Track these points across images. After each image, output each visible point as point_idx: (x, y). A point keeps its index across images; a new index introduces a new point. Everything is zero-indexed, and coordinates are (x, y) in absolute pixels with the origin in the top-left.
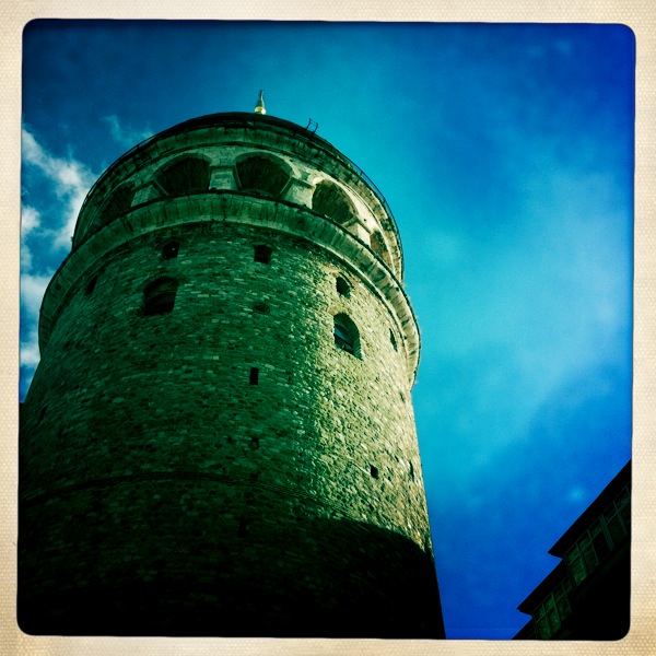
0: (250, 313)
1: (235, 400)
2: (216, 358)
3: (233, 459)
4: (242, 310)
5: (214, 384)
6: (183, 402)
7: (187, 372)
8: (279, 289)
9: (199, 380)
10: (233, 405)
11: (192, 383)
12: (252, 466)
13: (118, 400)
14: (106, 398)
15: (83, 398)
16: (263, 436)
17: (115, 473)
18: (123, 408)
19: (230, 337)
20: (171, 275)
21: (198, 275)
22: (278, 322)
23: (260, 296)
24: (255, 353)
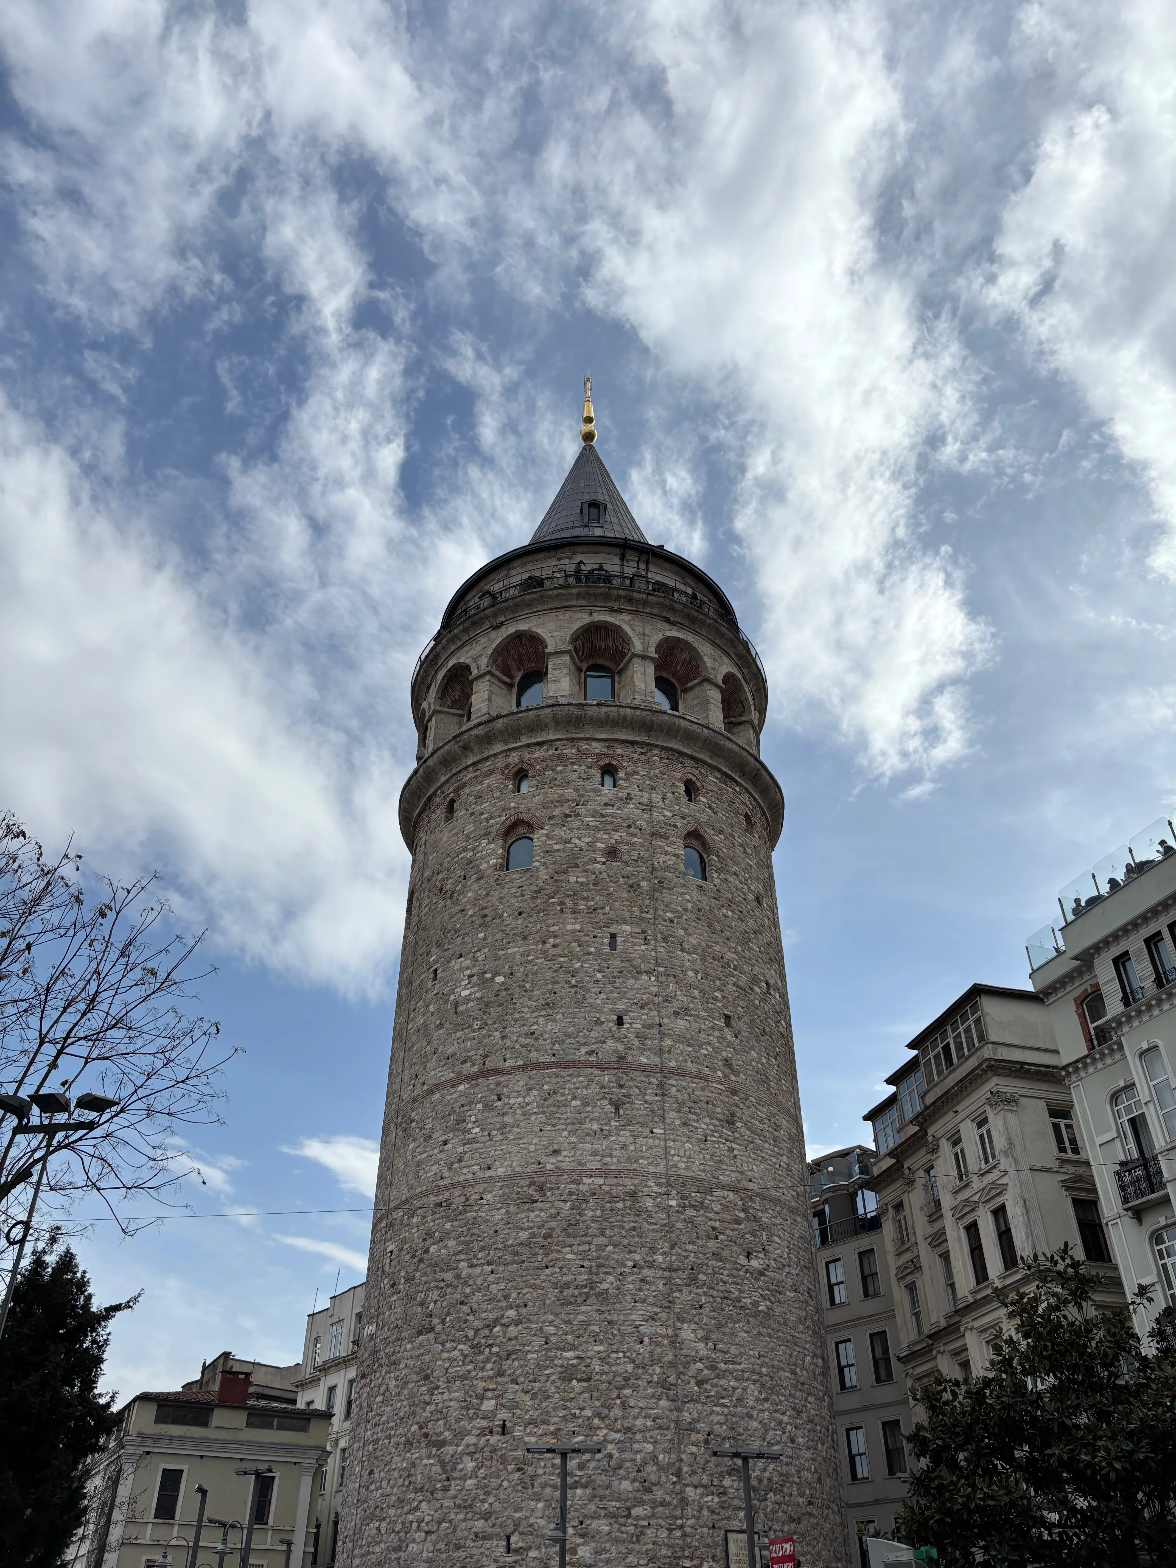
0: (604, 863)
1: (599, 976)
2: (577, 927)
3: (604, 1042)
4: (595, 861)
5: (579, 960)
6: (554, 983)
7: (554, 946)
8: (629, 822)
9: (566, 956)
10: (596, 982)
11: (562, 959)
12: (620, 1047)
13: (500, 979)
14: (488, 976)
15: (468, 972)
16: (626, 1012)
17: (509, 1063)
18: (505, 989)
19: (587, 899)
20: (524, 817)
21: (550, 818)
22: (630, 869)
23: (611, 838)
24: (612, 915)
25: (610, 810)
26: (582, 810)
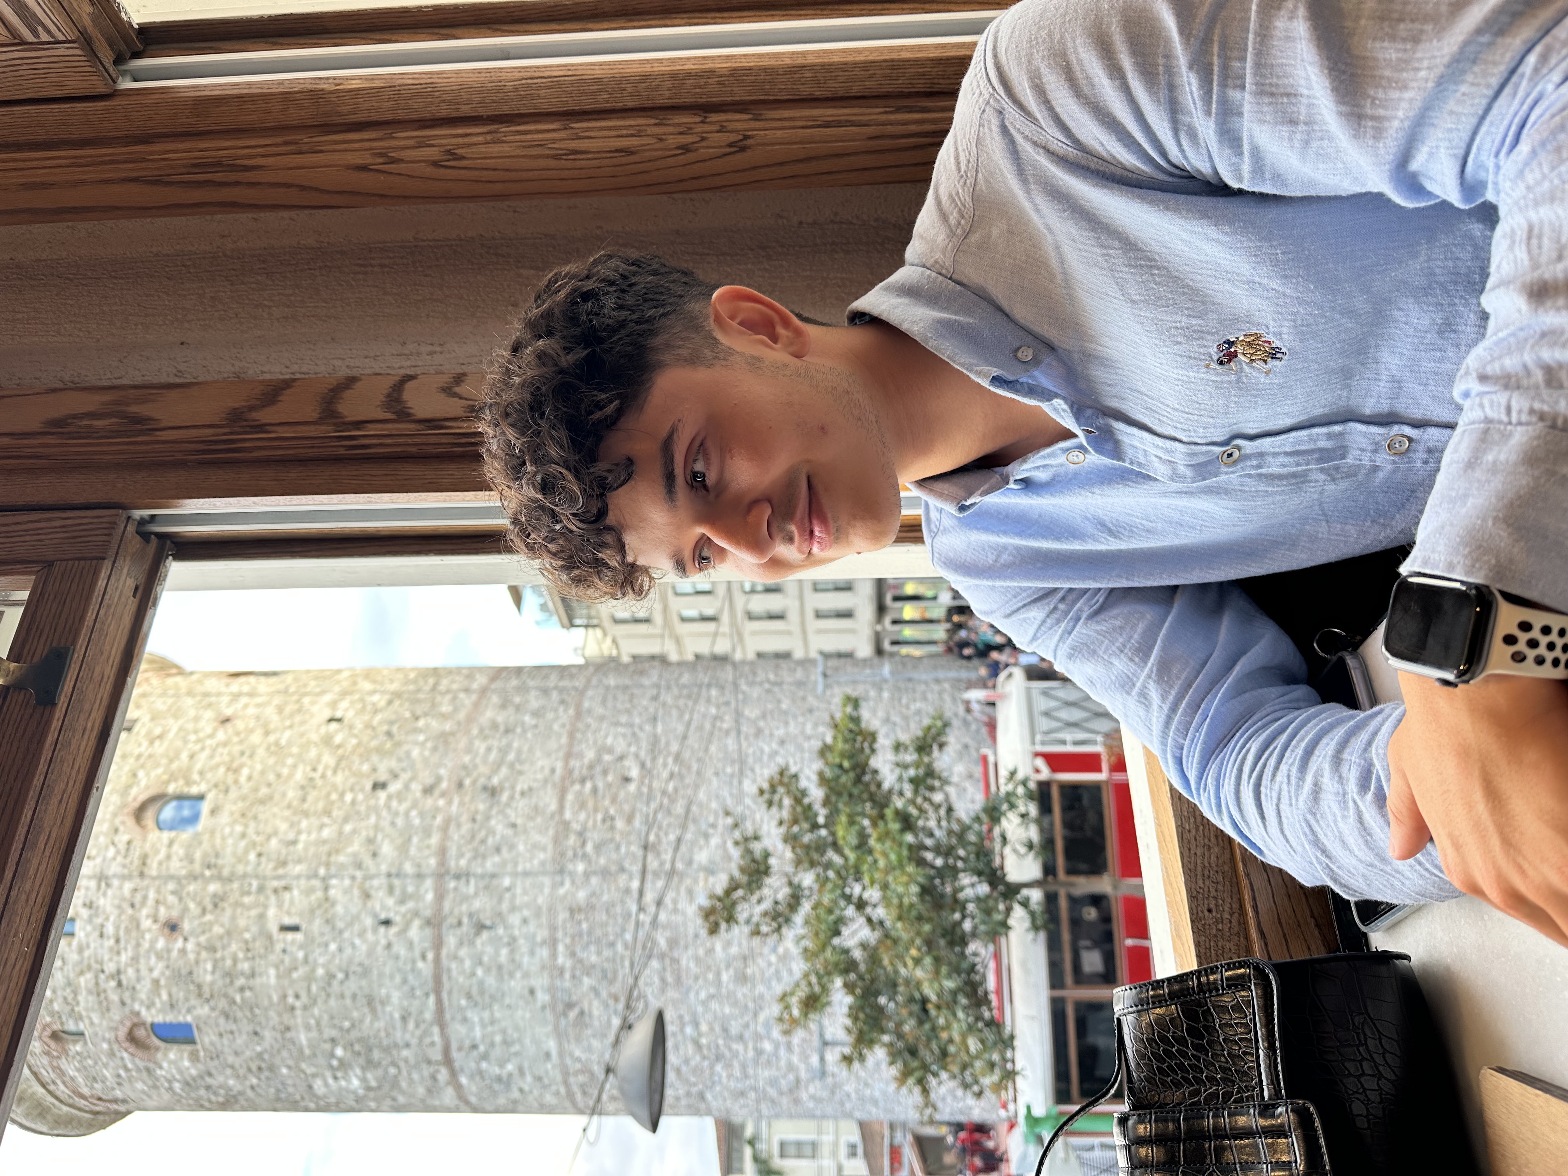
0: (186, 939)
1: (333, 947)
2: (272, 972)
3: (411, 941)
4: (183, 951)
5: (314, 970)
6: (342, 996)
7: (297, 996)
8: (126, 906)
9: (309, 984)
10: (340, 950)
11: (314, 988)
12: (416, 923)
13: (339, 1052)
14: (335, 1063)
15: (331, 1081)
16: (375, 915)
17: (437, 1038)
18: (351, 1046)
19: (235, 960)
20: (122, 1032)
21: (123, 1003)
22: (192, 906)
23: (149, 930)
24: (254, 929)
25: (110, 929)
26: (110, 967)
